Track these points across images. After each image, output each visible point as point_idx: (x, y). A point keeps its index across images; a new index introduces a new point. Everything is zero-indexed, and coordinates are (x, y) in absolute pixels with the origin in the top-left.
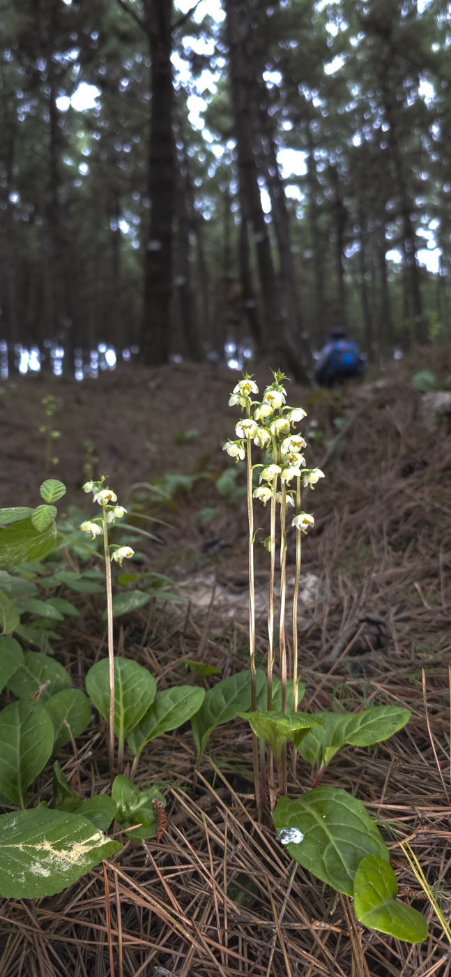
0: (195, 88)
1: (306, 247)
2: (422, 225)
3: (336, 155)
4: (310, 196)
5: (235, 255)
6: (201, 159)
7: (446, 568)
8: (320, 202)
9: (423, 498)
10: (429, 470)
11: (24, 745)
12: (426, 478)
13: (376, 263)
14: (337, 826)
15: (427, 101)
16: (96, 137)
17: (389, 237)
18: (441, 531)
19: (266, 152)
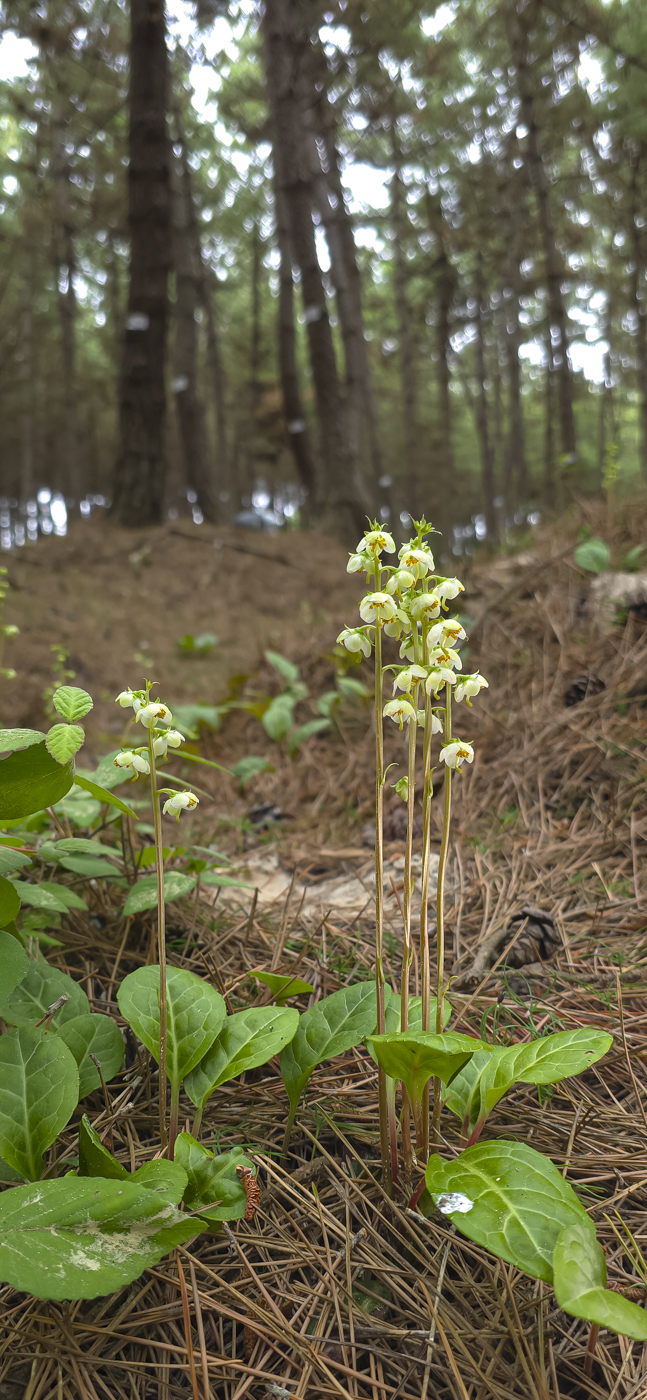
0: (203, 49)
1: (388, 333)
2: (578, 302)
3: (439, 177)
4: (397, 245)
5: (270, 343)
6: (213, 174)
7: (639, 841)
8: (411, 257)
9: (600, 737)
10: (607, 696)
11: (34, 1092)
12: (604, 707)
13: (503, 362)
14: (518, 1191)
15: (591, 90)
16: (33, 129)
17: (524, 319)
18: (630, 787)
19: (324, 167)
